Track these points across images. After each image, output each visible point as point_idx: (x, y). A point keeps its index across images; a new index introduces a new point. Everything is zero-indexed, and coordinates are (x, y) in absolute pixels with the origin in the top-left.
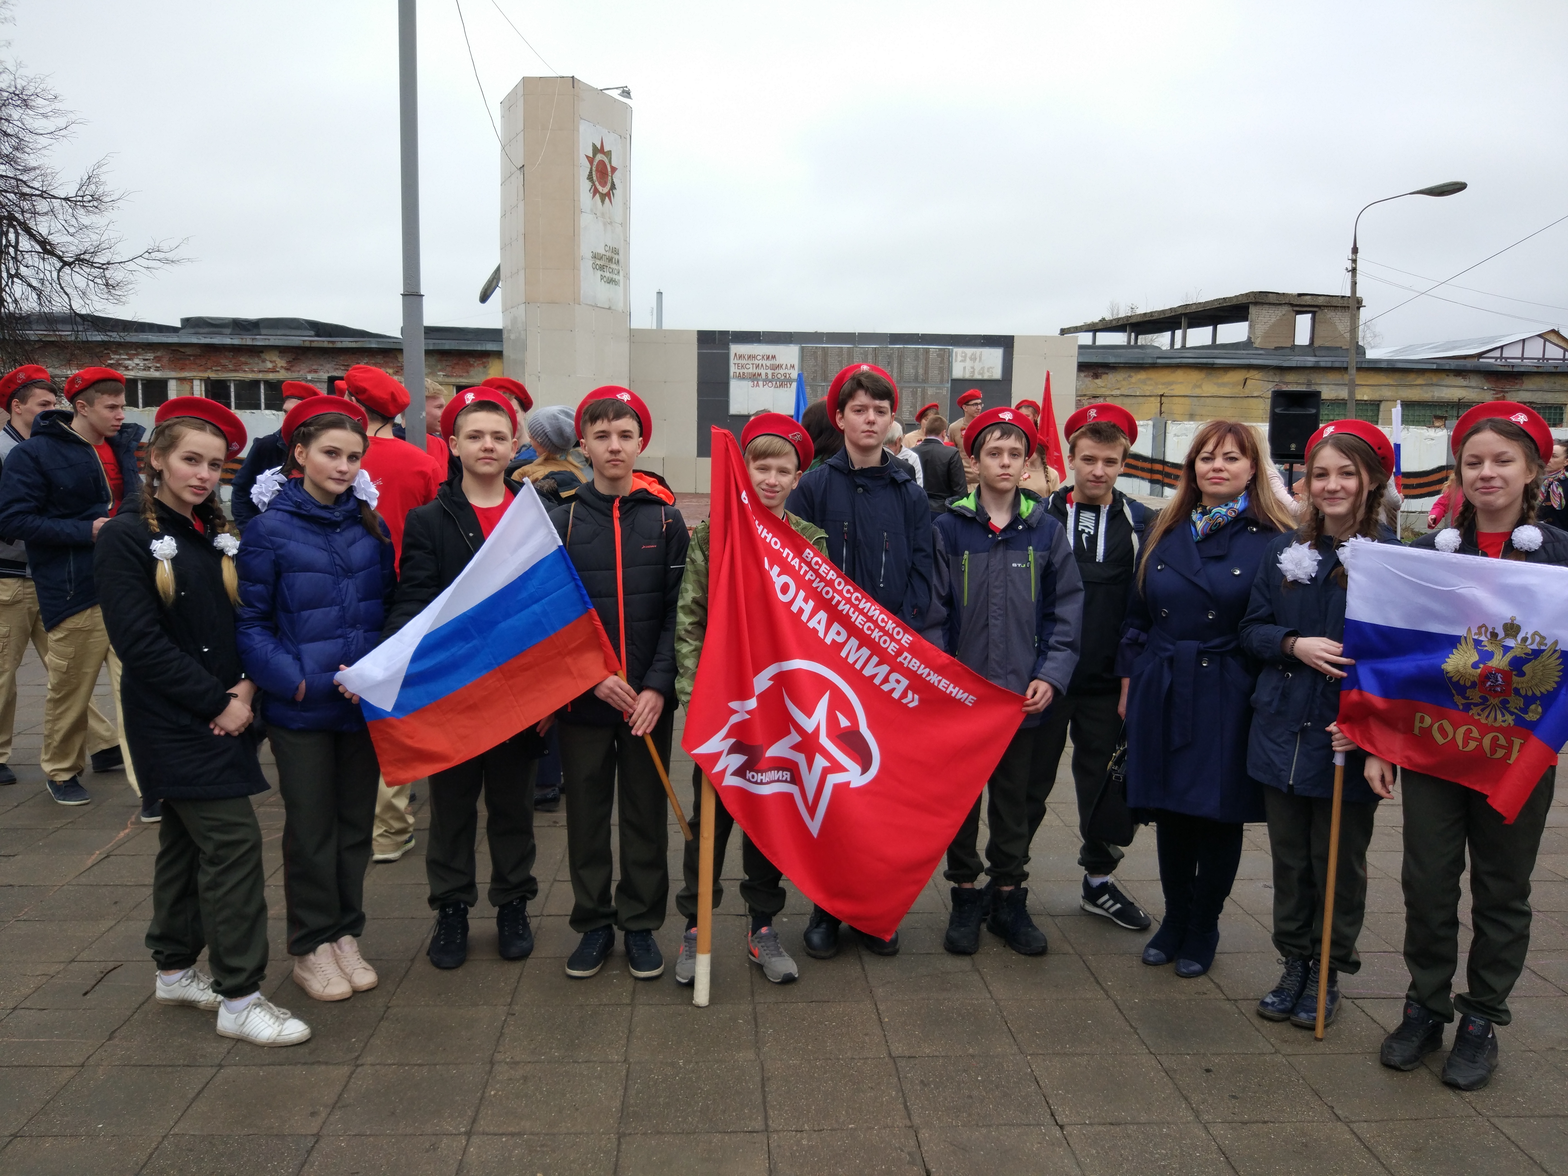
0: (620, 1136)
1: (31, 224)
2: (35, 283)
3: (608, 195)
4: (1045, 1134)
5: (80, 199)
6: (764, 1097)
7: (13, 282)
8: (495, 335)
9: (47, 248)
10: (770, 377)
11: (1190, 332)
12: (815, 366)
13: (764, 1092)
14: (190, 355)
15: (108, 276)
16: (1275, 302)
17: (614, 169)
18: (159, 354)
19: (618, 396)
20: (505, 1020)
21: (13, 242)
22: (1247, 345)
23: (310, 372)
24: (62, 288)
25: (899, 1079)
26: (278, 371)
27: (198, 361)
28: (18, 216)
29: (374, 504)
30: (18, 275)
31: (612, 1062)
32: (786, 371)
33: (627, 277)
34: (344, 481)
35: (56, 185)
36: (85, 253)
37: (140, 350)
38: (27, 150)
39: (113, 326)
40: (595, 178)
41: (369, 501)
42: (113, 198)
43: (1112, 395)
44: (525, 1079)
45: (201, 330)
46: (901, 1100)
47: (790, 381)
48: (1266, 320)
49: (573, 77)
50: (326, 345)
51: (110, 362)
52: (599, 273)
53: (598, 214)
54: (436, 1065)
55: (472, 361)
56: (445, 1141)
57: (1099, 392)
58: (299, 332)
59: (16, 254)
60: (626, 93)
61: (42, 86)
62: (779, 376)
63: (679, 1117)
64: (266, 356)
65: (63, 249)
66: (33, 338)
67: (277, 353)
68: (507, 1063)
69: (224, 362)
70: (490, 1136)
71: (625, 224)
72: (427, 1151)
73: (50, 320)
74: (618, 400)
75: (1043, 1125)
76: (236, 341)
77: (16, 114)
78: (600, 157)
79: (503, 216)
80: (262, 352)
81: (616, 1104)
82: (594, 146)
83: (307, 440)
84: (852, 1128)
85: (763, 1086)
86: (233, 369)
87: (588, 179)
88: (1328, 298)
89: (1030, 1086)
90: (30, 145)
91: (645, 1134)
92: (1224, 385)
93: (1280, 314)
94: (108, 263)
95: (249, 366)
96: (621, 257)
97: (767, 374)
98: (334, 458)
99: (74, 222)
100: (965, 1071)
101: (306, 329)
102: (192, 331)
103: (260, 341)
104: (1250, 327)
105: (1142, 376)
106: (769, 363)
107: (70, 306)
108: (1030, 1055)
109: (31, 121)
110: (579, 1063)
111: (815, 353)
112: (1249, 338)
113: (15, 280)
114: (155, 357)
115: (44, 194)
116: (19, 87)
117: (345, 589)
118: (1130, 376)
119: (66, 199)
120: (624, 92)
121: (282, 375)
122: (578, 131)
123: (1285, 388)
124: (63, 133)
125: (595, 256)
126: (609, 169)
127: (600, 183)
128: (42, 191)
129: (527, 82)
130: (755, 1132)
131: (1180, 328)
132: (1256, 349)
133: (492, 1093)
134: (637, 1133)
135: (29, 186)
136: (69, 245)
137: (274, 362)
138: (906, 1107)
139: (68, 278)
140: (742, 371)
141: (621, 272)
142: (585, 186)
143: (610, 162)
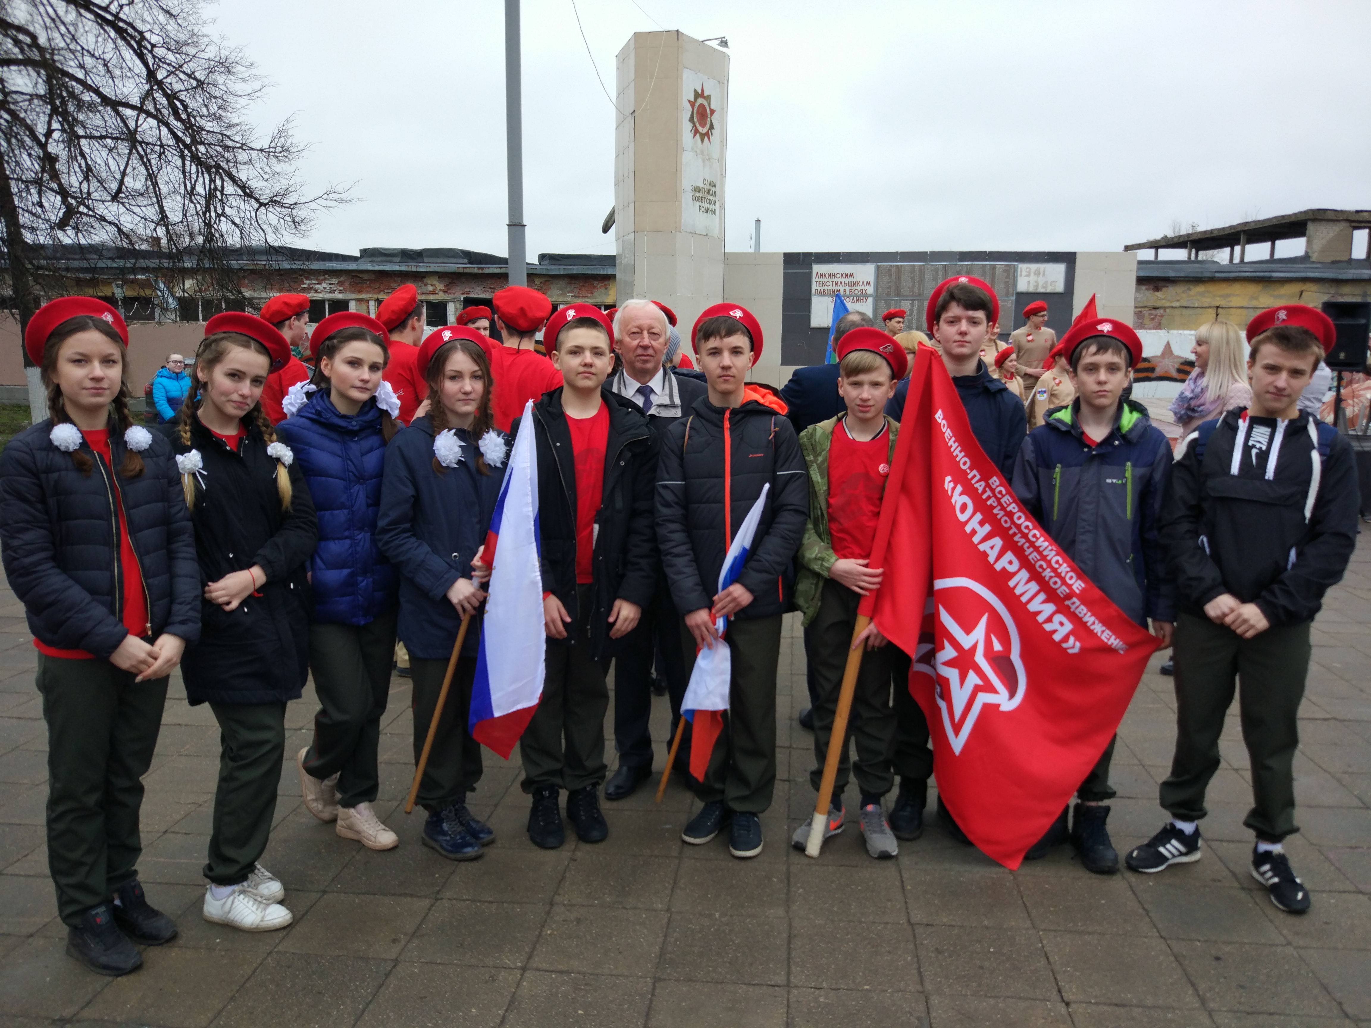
0: (656, 980)
1: (234, 172)
2: (237, 221)
3: (707, 134)
4: (1050, 1010)
5: (273, 150)
6: (789, 953)
7: (220, 221)
8: (610, 260)
9: (247, 193)
10: (848, 293)
11: (1248, 247)
12: (889, 282)
13: (789, 948)
14: (367, 280)
15: (295, 214)
16: (1333, 218)
17: (713, 112)
18: (342, 279)
19: (731, 313)
20: (568, 865)
21: (219, 188)
22: (1305, 258)
23: (463, 294)
24: (259, 225)
25: (915, 945)
26: (438, 293)
27: (373, 285)
28: (224, 165)
29: (395, 413)
30: (223, 214)
31: (655, 910)
32: (863, 287)
33: (722, 207)
34: (367, 389)
35: (253, 139)
36: (276, 195)
37: (327, 276)
38: (230, 109)
39: (300, 256)
40: (695, 120)
41: (389, 410)
42: (300, 148)
43: (1172, 307)
44: (578, 921)
45: (376, 259)
46: (915, 966)
47: (866, 296)
48: (1323, 235)
49: (677, 31)
50: (476, 271)
51: (303, 286)
52: (698, 204)
53: (699, 152)
54: (503, 903)
55: (595, 283)
56: (503, 973)
57: (1159, 304)
58: (454, 260)
59: (222, 197)
60: (724, 43)
61: (240, 55)
62: (856, 292)
63: (710, 966)
64: (428, 281)
65: (260, 193)
66: (236, 267)
67: (437, 278)
68: (564, 905)
69: (394, 285)
70: (541, 973)
71: (722, 160)
72: (486, 982)
73: (249, 252)
74: (730, 317)
75: (1049, 1001)
76: (404, 268)
77: (220, 79)
78: (700, 101)
79: (617, 156)
80: (424, 277)
81: (656, 950)
82: (696, 92)
83: (331, 352)
84: (866, 990)
85: (789, 943)
87: (690, 121)
89: (1039, 962)
90: (231, 105)
91: (678, 980)
92: (1280, 297)
93: (1338, 230)
94: (296, 204)
96: (718, 189)
97: (845, 291)
98: (357, 368)
99: (268, 169)
100: (979, 942)
101: (461, 257)
102: (370, 259)
103: (423, 268)
104: (1309, 242)
105: (1200, 288)
106: (847, 280)
107: (266, 239)
108: (1043, 930)
109: (233, 85)
110: (627, 909)
111: (890, 270)
112: (1307, 253)
113: (222, 218)
114: (339, 282)
115: (243, 147)
116: (222, 56)
117: (355, 494)
118: (1189, 289)
119: (262, 150)
120: (722, 42)
121: (441, 297)
122: (682, 79)
123: (1341, 300)
124: (258, 94)
125: (695, 189)
126: (708, 111)
127: (700, 125)
128: (243, 144)
129: (638, 36)
130: (777, 986)
131: (1238, 244)
132: (1313, 262)
133: (549, 932)
134: (671, 979)
135: (232, 140)
136: (263, 189)
137: (434, 285)
138: (920, 973)
139: (264, 217)
140: (822, 288)
141: (717, 203)
142: (687, 127)
143: (709, 105)
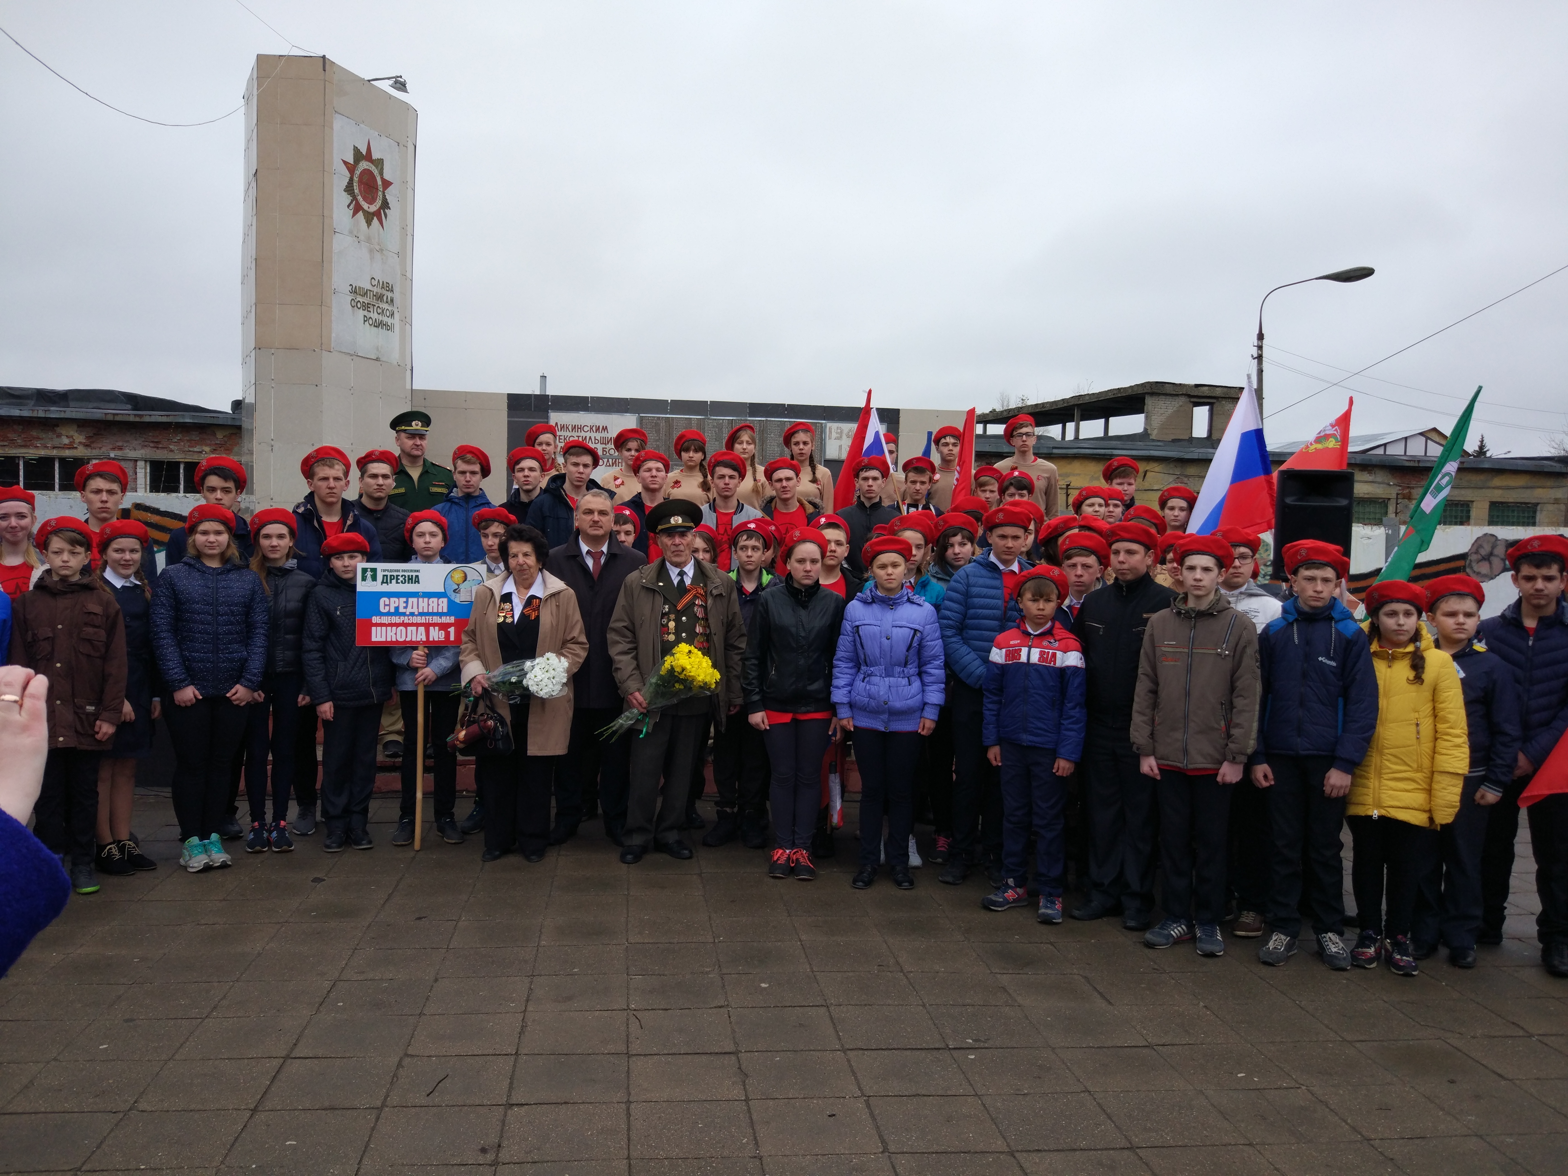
3: (377, 214)
16: (1172, 392)
17: (387, 184)
22: (1144, 436)
23: (113, 449)
26: (76, 448)
33: (407, 321)
40: (356, 191)
48: (1162, 411)
49: (324, 57)
50: (132, 419)
52: (361, 313)
53: (362, 237)
60: (400, 85)
64: (63, 430)
67: (75, 427)
69: (12, 436)
71: (405, 253)
78: (364, 165)
80: (58, 426)
82: (356, 151)
86: (23, 444)
87: (346, 192)
88: (1225, 390)
93: (1177, 405)
95: (42, 442)
96: (397, 295)
103: (56, 413)
104: (1147, 418)
106: (598, 436)
111: (657, 425)
112: (1146, 430)
120: (396, 82)
121: (81, 452)
122: (331, 128)
125: (355, 291)
126: (379, 182)
127: (365, 199)
129: (263, 61)
131: (1072, 421)
132: (1153, 440)
137: (72, 437)
141: (396, 315)
142: (340, 201)
143: (381, 173)
